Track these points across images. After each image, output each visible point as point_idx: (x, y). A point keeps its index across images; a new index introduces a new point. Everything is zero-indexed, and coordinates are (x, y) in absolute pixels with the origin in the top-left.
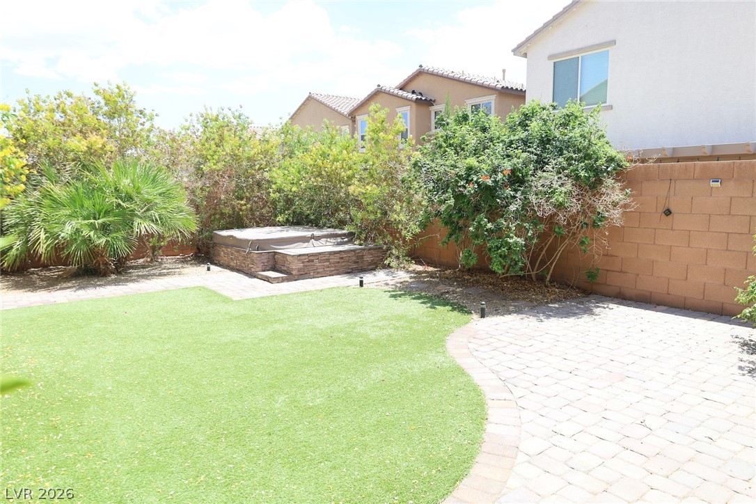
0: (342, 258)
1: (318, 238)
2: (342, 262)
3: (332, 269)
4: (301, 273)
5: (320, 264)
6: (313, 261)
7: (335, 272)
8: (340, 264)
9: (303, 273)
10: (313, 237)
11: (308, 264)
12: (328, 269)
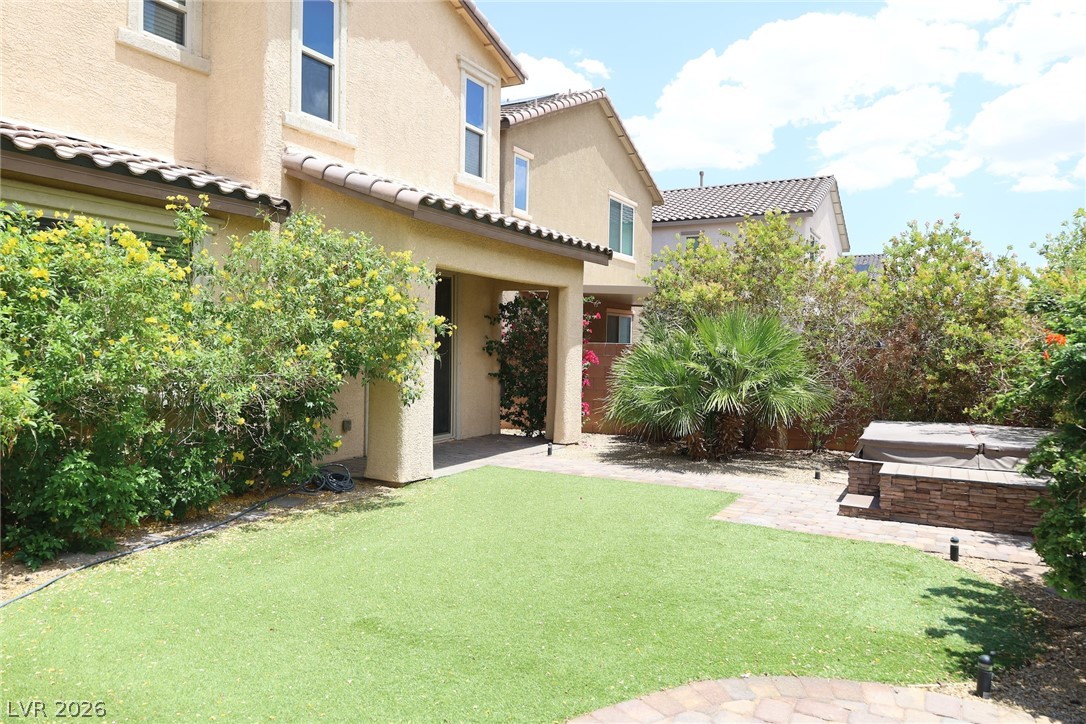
0: (1005, 500)
1: (993, 454)
2: (1005, 509)
3: (975, 516)
4: (898, 509)
5: (944, 501)
6: (928, 492)
7: (982, 524)
8: (995, 511)
9: (903, 510)
10: (982, 450)
11: (915, 495)
12: (962, 515)
